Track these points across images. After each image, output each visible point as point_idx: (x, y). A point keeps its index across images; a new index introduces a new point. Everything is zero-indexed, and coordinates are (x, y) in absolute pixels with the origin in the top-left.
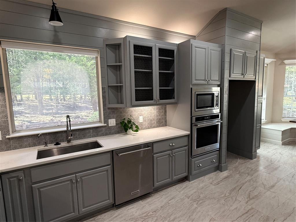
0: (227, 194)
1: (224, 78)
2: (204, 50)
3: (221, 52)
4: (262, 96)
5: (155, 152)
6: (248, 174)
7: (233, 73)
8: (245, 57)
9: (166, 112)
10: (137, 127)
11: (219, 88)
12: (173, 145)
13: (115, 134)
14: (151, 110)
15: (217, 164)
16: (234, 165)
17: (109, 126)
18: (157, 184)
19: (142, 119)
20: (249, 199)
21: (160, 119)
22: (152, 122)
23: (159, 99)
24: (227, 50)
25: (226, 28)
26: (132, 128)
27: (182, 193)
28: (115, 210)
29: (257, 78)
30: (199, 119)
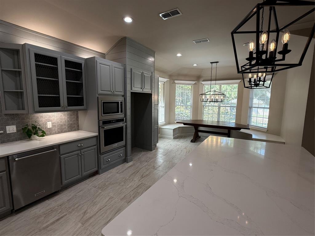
0: (128, 178)
1: (126, 90)
2: (109, 67)
3: (123, 70)
4: (158, 105)
5: (61, 153)
6: (146, 161)
7: (134, 87)
8: (143, 76)
9: (78, 117)
10: (43, 132)
11: (123, 98)
12: (81, 145)
13: (16, 141)
14: (61, 116)
15: (124, 158)
16: (138, 157)
17: (7, 133)
18: (65, 182)
19: (51, 125)
20: (141, 178)
21: (71, 124)
22: (63, 127)
23: (67, 105)
24: (128, 69)
25: (127, 52)
26: (37, 134)
27: (90, 185)
28: (15, 215)
29: (153, 92)
30: (105, 123)
